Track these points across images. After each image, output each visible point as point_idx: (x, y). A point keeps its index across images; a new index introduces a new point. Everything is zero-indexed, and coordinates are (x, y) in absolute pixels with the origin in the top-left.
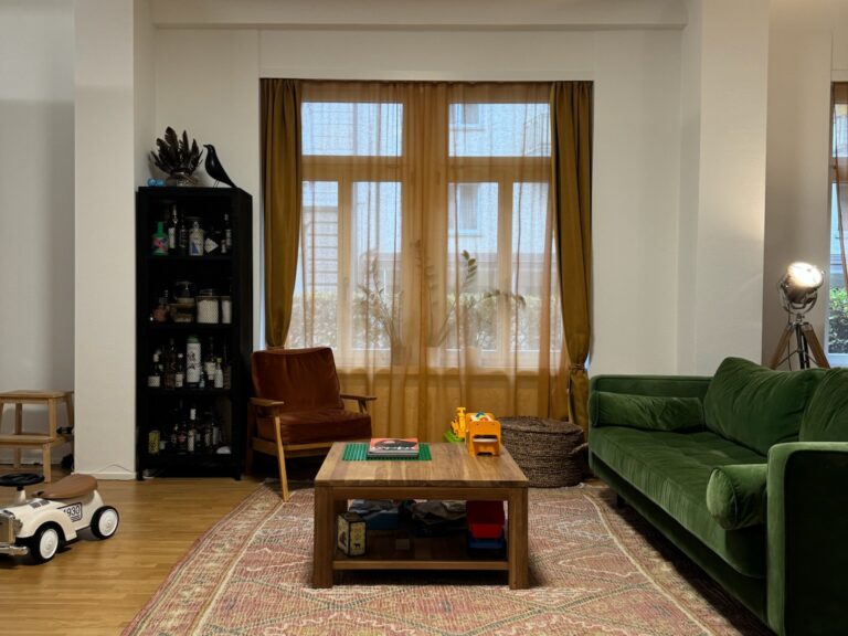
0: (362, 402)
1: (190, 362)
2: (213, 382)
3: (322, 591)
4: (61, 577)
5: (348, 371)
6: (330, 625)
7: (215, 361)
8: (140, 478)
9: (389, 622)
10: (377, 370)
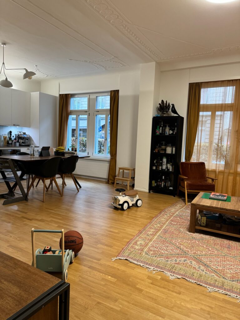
0: (213, 180)
1: (163, 164)
2: (169, 169)
3: (192, 233)
4: (128, 215)
5: (210, 170)
6: (192, 244)
7: (170, 164)
8: (149, 192)
9: (209, 247)
10: (219, 170)
